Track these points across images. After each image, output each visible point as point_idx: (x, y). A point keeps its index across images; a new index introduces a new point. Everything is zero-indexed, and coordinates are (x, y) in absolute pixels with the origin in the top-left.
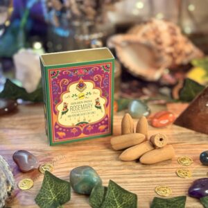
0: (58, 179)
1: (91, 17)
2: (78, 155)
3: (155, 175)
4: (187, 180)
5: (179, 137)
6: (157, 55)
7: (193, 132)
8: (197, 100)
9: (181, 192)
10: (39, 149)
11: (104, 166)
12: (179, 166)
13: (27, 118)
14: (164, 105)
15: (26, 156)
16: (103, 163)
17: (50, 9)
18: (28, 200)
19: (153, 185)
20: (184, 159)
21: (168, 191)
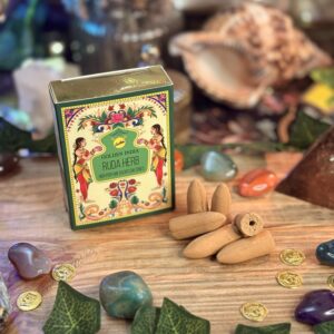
0: (81, 294)
1: (141, 4)
2: (118, 249)
3: (242, 283)
4: (295, 292)
5: (283, 213)
6: (253, 65)
7: (307, 204)
8: (315, 151)
9: (284, 312)
10: (53, 237)
11: (158, 267)
12: (282, 266)
13: (34, 182)
14: (261, 155)
15: (29, 253)
16: (158, 262)
18: (32, 329)
19: (238, 300)
20: (290, 254)
21: (262, 313)
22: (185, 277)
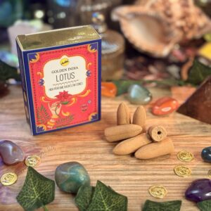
0: (42, 176)
2: (69, 146)
3: (151, 172)
4: (186, 180)
5: (181, 127)
6: (167, 29)
7: (197, 121)
8: (204, 86)
9: (178, 193)
11: (96, 160)
12: (178, 162)
14: (168, 88)
15: (10, 147)
16: (95, 157)
18: (9, 198)
19: (148, 184)
20: (183, 154)
21: (163, 193)
22: (113, 167)
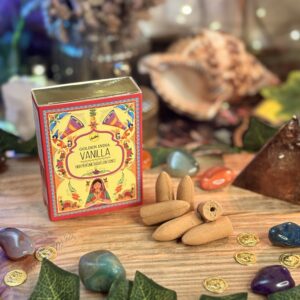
0: (62, 270)
1: (114, 29)
2: (93, 234)
3: (204, 261)
4: (250, 268)
5: (239, 204)
6: (211, 83)
7: (260, 196)
8: (266, 150)
9: (241, 285)
10: (36, 224)
11: (130, 249)
12: (239, 247)
13: (20, 178)
14: (220, 156)
15: (15, 237)
16: (130, 245)
17: (54, 19)
19: (201, 276)
20: (246, 237)
21: (222, 286)
22: (154, 256)
